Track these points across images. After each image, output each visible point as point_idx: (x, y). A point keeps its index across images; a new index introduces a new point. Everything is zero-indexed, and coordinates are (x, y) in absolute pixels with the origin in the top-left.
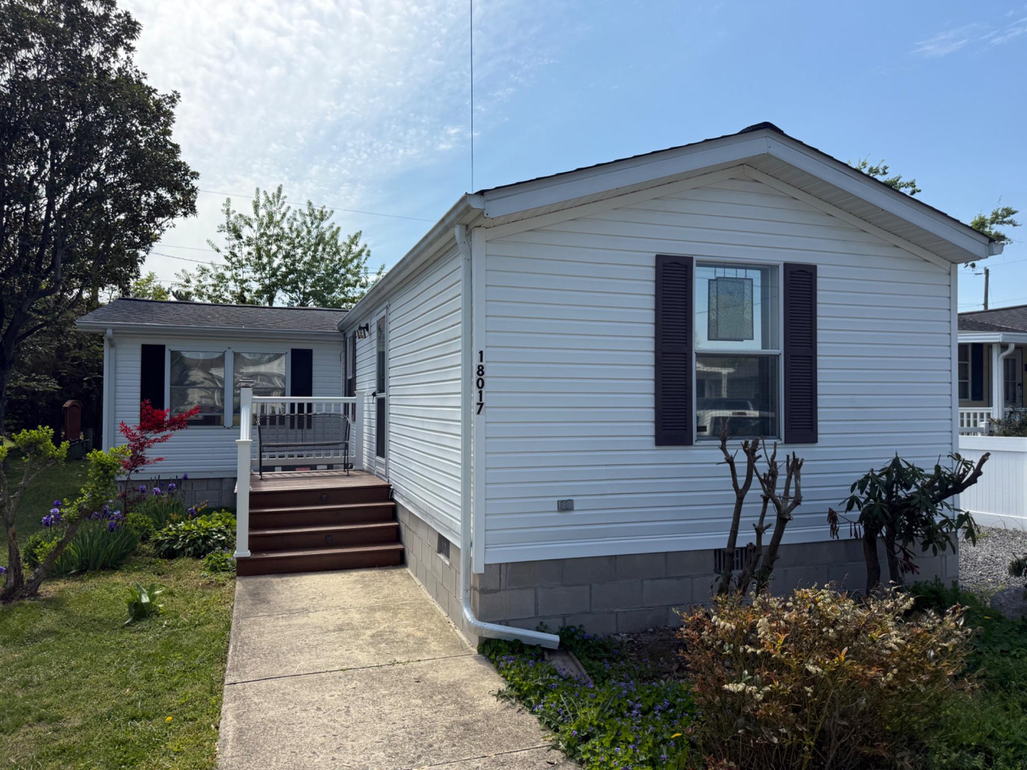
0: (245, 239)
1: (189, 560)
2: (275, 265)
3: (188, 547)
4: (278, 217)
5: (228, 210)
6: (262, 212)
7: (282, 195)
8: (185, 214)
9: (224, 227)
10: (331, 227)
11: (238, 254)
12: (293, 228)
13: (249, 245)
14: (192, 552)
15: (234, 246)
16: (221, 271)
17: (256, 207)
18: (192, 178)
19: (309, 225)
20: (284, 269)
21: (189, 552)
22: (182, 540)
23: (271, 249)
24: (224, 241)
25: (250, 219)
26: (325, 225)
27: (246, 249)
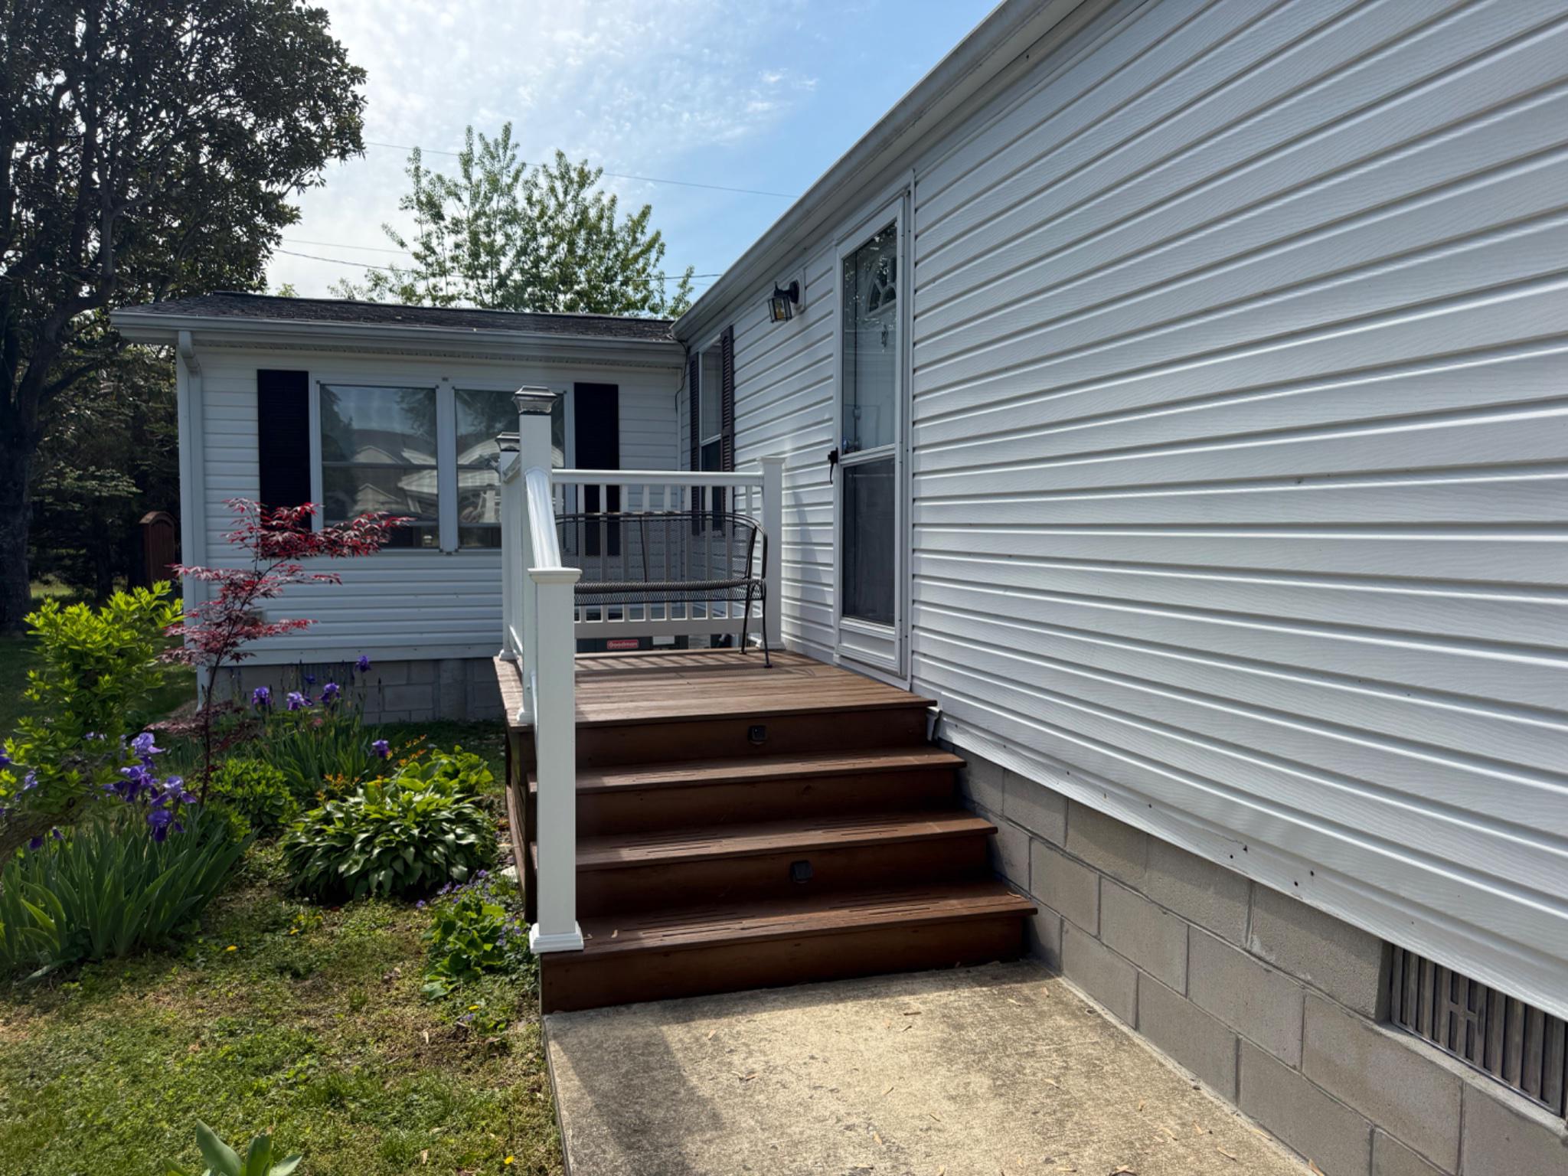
0: (448, 221)
1: (382, 911)
2: (503, 269)
3: (377, 870)
4: (506, 180)
5: (417, 169)
6: (477, 174)
7: (511, 142)
8: (343, 154)
9: (411, 201)
10: (598, 200)
11: (438, 250)
12: (534, 199)
13: (457, 232)
14: (388, 886)
15: (429, 235)
16: (407, 281)
17: (467, 161)
18: (353, 82)
19: (561, 196)
20: (517, 276)
21: (380, 885)
22: (362, 850)
23: (494, 241)
24: (412, 226)
25: (456, 185)
26: (588, 194)
27: (450, 240)
